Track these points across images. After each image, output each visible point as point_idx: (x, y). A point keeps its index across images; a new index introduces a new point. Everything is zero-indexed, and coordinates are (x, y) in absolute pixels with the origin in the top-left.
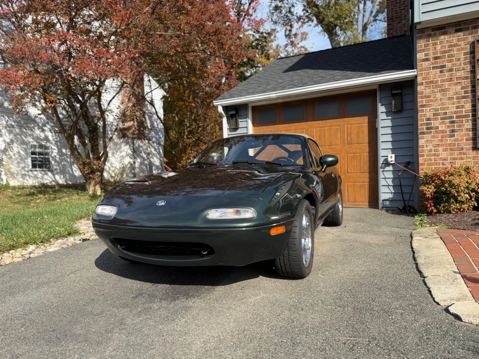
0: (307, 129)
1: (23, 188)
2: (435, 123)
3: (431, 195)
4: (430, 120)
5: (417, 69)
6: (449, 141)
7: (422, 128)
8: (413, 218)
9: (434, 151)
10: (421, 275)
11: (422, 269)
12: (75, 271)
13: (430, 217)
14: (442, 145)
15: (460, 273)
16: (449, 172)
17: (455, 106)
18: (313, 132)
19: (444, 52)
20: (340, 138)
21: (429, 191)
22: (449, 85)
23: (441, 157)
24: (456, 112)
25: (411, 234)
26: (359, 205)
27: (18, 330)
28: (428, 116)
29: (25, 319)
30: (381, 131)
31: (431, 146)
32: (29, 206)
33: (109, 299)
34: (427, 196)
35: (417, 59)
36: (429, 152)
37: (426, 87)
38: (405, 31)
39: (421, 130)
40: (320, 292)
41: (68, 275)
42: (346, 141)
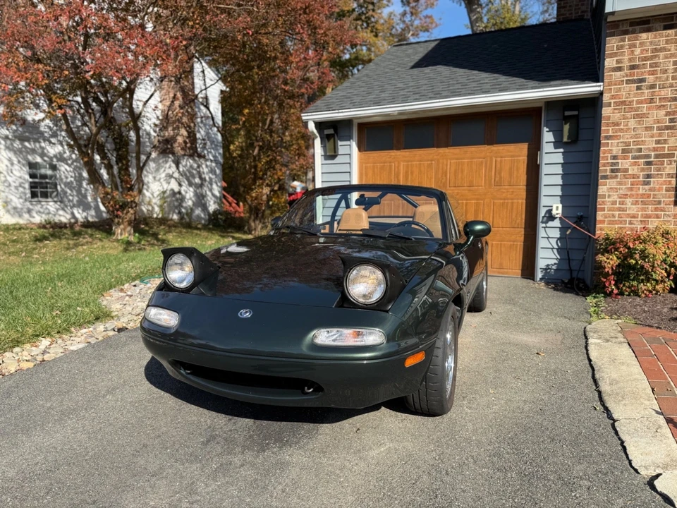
0: (438, 160)
1: (20, 229)
2: (623, 164)
3: (612, 269)
4: (617, 159)
5: (603, 82)
6: (642, 190)
7: (604, 169)
8: (584, 299)
9: (620, 204)
10: (608, 414)
11: (610, 405)
12: (113, 389)
13: (609, 299)
14: (631, 196)
15: (663, 415)
16: (640, 237)
17: (654, 139)
18: (447, 165)
19: (646, 59)
20: (485, 176)
21: (609, 262)
22: (649, 109)
23: (628, 212)
24: (655, 149)
25: (585, 332)
26: (507, 273)
27: (43, 500)
28: (614, 153)
29: (50, 478)
30: (545, 170)
31: (616, 197)
32: (30, 259)
33: (168, 445)
34: (606, 270)
35: (604, 66)
36: (612, 204)
37: (615, 109)
38: (582, 12)
39: (603, 172)
40: (469, 441)
41: (104, 396)
42: (493, 180)
